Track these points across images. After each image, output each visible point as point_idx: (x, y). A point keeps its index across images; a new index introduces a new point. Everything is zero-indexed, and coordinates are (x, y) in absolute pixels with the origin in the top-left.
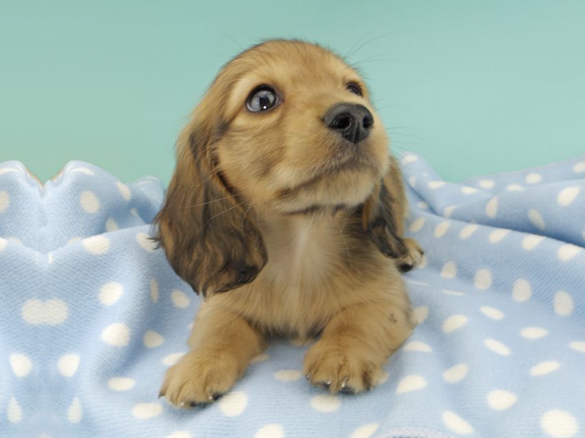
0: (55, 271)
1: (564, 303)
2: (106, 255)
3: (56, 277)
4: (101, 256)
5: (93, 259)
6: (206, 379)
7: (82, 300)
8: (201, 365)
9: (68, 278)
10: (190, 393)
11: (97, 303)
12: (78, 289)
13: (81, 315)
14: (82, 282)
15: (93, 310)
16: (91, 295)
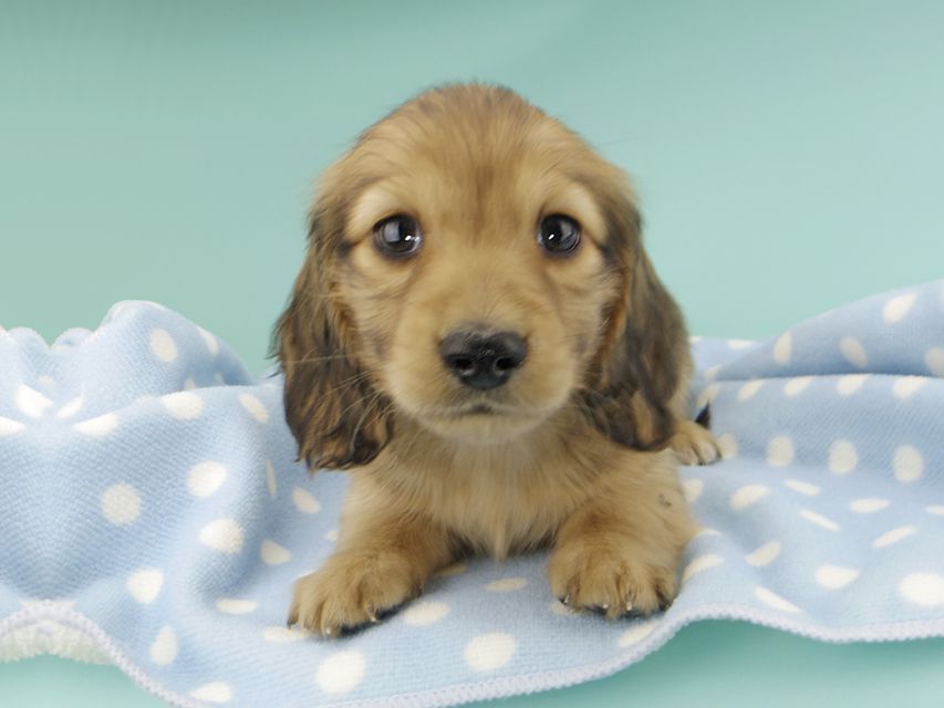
0: (122, 441)
1: (908, 463)
2: (198, 421)
3: (123, 449)
4: (190, 422)
5: (177, 425)
6: (359, 589)
7: (162, 487)
9: (142, 453)
11: (185, 492)
12: (156, 470)
13: (161, 511)
14: (162, 460)
15: (180, 503)
16: (176, 481)
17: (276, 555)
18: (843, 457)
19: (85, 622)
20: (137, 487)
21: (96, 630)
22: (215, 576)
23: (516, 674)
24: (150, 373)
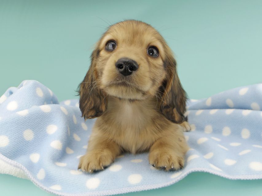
0: (29, 117)
1: (246, 133)
2: (50, 113)
3: (29, 120)
4: (47, 113)
5: (44, 114)
6: (99, 160)
7: (39, 131)
8: (96, 154)
9: (34, 121)
10: (93, 166)
11: (46, 133)
12: (38, 126)
13: (39, 138)
14: (40, 123)
15: (44, 136)
16: (43, 129)
17: (70, 151)
18: (227, 131)
19: (21, 166)
20: (33, 130)
21: (24, 168)
22: (55, 156)
23: (142, 185)
24: (36, 99)
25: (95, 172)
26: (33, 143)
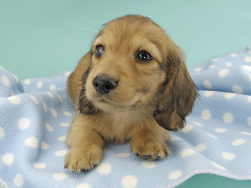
2: (20, 105)
4: (17, 105)
5: (14, 107)
7: (10, 127)
9: (4, 116)
10: (83, 164)
11: (17, 128)
12: (9, 122)
13: (11, 135)
14: (10, 118)
15: (16, 132)
16: (14, 125)
18: (206, 114)
20: (3, 127)
24: (3, 90)
25: (85, 171)
26: (4, 142)
